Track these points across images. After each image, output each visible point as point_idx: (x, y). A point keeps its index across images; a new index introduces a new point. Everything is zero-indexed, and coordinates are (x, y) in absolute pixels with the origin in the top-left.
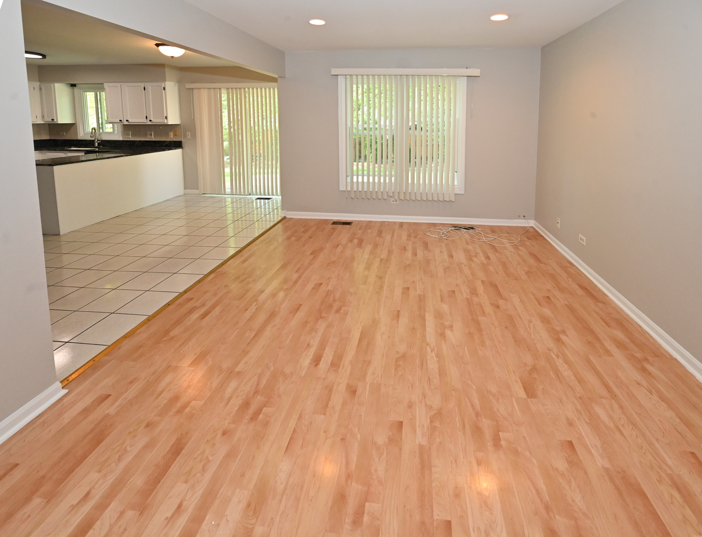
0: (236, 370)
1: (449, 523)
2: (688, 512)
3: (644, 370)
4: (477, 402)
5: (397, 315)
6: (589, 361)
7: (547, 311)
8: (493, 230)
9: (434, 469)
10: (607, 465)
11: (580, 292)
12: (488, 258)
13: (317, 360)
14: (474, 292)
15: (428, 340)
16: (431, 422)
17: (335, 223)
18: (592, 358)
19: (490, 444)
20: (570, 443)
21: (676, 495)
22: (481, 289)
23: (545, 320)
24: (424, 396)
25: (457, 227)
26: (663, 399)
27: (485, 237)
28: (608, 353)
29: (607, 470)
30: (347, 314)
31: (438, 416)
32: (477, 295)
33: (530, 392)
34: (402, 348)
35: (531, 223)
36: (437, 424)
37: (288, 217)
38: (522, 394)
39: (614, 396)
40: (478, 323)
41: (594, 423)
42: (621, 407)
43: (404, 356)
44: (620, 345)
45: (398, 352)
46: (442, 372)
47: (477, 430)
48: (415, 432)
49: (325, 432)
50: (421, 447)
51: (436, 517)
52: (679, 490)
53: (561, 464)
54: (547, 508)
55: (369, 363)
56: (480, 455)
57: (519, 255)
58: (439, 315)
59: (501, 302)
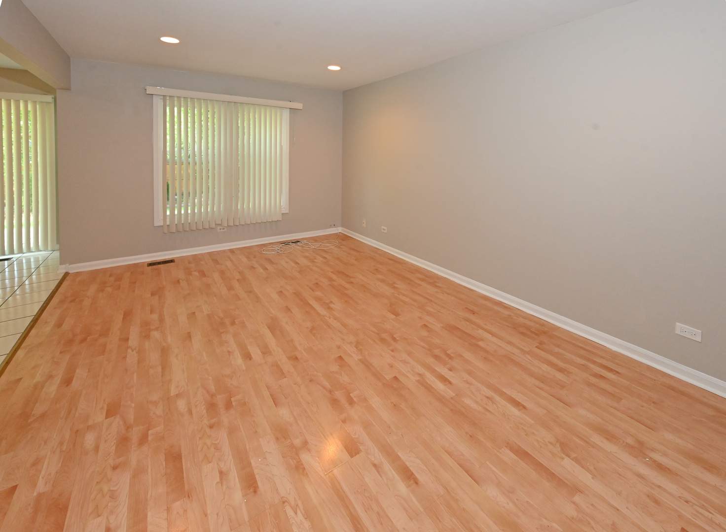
0: (172, 395)
1: (395, 377)
2: (473, 326)
3: (437, 286)
4: (374, 329)
5: (288, 309)
6: (413, 291)
7: (380, 276)
8: (315, 239)
9: (373, 364)
10: (442, 325)
11: (390, 262)
12: (325, 258)
13: (247, 356)
14: (331, 280)
15: (322, 313)
16: (357, 348)
17: (151, 264)
18: (413, 289)
19: (392, 342)
20: (425, 325)
21: (467, 323)
22: (334, 277)
23: (382, 281)
24: (343, 340)
25: (286, 243)
26: (448, 294)
27: (313, 245)
28: (420, 285)
29: (442, 327)
30: (244, 323)
31: (358, 344)
32: (334, 281)
33: (396, 314)
34: (309, 324)
35: (340, 230)
36: (361, 347)
37: (71, 272)
38: (393, 316)
39: (431, 301)
40: (347, 295)
41: (429, 314)
42: (436, 303)
43: (313, 328)
44: (422, 280)
45: (307, 328)
46: (345, 325)
47: (383, 340)
48: (351, 356)
49: (295, 384)
50: (360, 360)
51: (388, 379)
52: (467, 321)
53: (425, 333)
54: (429, 350)
55: (292, 341)
56: (391, 348)
57: (344, 251)
58: (318, 299)
59: (352, 280)
